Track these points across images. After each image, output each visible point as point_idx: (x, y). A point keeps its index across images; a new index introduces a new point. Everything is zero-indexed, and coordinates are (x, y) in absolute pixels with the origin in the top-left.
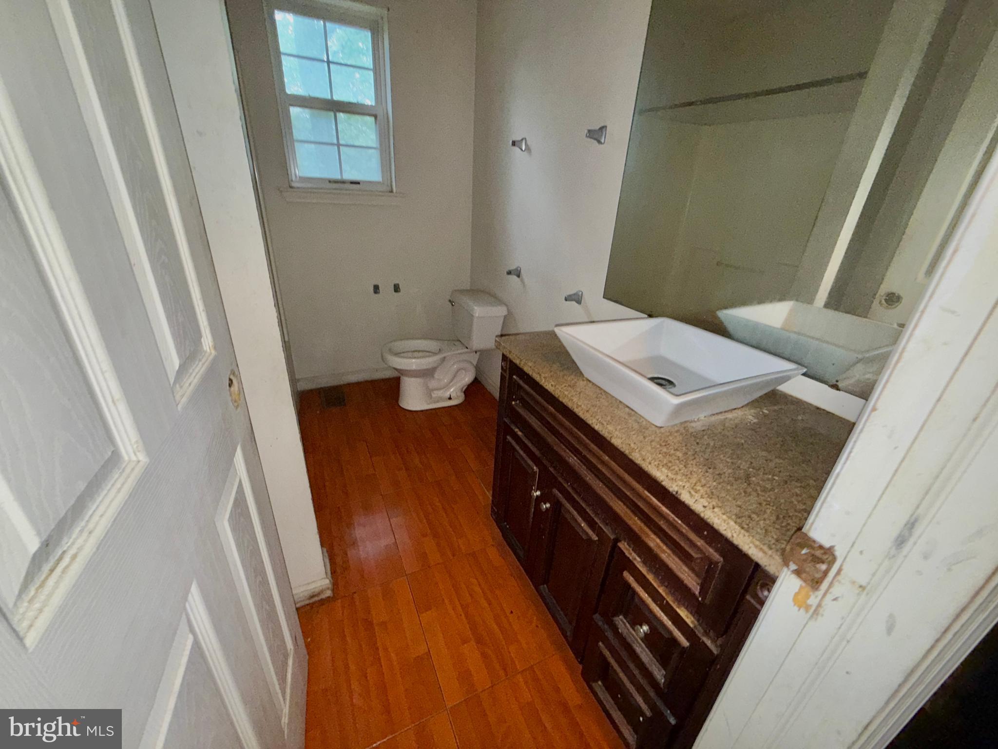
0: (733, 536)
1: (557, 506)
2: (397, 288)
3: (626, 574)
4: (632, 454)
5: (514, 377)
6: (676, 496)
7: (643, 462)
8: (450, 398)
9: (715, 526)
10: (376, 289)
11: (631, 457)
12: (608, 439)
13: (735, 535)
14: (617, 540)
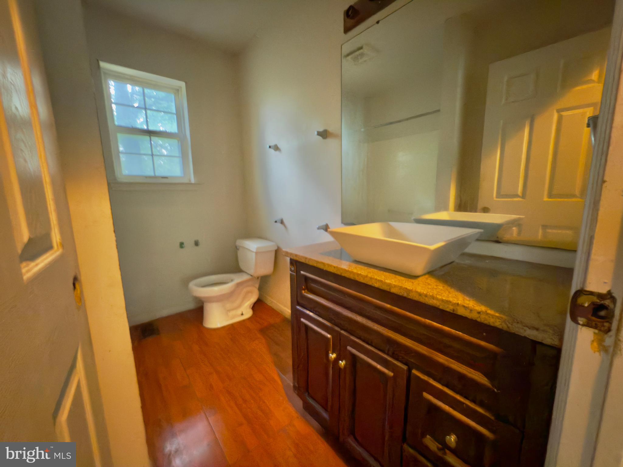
0: (508, 327)
1: (354, 360)
2: (197, 244)
3: (426, 395)
4: (410, 295)
5: (302, 272)
6: (454, 312)
7: (420, 297)
8: (242, 314)
9: (492, 324)
10: (182, 245)
11: (409, 297)
12: (389, 290)
13: (509, 325)
14: (409, 370)
